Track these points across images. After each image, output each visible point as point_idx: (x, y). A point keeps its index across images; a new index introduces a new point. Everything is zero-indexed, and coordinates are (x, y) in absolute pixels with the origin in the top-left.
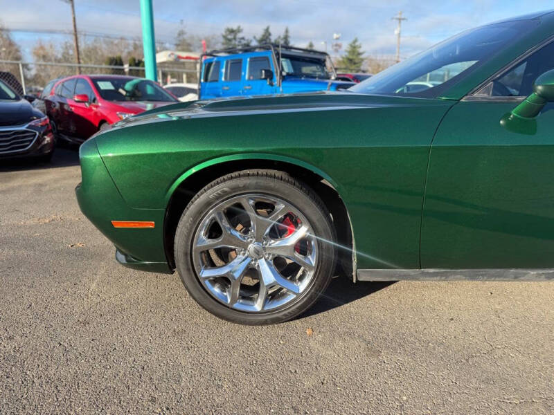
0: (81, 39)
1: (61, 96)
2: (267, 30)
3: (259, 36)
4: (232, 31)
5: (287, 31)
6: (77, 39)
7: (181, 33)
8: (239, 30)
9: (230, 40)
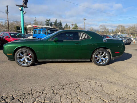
0: (9, 22)
1: (3, 36)
2: (56, 20)
3: (54, 22)
4: (48, 20)
5: (61, 21)
6: (8, 22)
7: (35, 20)
8: (49, 20)
9: (47, 22)
